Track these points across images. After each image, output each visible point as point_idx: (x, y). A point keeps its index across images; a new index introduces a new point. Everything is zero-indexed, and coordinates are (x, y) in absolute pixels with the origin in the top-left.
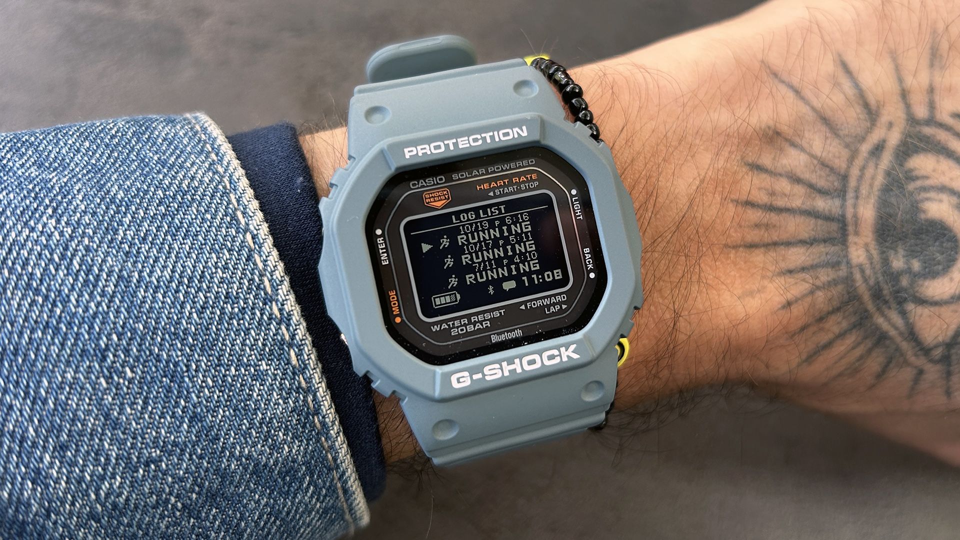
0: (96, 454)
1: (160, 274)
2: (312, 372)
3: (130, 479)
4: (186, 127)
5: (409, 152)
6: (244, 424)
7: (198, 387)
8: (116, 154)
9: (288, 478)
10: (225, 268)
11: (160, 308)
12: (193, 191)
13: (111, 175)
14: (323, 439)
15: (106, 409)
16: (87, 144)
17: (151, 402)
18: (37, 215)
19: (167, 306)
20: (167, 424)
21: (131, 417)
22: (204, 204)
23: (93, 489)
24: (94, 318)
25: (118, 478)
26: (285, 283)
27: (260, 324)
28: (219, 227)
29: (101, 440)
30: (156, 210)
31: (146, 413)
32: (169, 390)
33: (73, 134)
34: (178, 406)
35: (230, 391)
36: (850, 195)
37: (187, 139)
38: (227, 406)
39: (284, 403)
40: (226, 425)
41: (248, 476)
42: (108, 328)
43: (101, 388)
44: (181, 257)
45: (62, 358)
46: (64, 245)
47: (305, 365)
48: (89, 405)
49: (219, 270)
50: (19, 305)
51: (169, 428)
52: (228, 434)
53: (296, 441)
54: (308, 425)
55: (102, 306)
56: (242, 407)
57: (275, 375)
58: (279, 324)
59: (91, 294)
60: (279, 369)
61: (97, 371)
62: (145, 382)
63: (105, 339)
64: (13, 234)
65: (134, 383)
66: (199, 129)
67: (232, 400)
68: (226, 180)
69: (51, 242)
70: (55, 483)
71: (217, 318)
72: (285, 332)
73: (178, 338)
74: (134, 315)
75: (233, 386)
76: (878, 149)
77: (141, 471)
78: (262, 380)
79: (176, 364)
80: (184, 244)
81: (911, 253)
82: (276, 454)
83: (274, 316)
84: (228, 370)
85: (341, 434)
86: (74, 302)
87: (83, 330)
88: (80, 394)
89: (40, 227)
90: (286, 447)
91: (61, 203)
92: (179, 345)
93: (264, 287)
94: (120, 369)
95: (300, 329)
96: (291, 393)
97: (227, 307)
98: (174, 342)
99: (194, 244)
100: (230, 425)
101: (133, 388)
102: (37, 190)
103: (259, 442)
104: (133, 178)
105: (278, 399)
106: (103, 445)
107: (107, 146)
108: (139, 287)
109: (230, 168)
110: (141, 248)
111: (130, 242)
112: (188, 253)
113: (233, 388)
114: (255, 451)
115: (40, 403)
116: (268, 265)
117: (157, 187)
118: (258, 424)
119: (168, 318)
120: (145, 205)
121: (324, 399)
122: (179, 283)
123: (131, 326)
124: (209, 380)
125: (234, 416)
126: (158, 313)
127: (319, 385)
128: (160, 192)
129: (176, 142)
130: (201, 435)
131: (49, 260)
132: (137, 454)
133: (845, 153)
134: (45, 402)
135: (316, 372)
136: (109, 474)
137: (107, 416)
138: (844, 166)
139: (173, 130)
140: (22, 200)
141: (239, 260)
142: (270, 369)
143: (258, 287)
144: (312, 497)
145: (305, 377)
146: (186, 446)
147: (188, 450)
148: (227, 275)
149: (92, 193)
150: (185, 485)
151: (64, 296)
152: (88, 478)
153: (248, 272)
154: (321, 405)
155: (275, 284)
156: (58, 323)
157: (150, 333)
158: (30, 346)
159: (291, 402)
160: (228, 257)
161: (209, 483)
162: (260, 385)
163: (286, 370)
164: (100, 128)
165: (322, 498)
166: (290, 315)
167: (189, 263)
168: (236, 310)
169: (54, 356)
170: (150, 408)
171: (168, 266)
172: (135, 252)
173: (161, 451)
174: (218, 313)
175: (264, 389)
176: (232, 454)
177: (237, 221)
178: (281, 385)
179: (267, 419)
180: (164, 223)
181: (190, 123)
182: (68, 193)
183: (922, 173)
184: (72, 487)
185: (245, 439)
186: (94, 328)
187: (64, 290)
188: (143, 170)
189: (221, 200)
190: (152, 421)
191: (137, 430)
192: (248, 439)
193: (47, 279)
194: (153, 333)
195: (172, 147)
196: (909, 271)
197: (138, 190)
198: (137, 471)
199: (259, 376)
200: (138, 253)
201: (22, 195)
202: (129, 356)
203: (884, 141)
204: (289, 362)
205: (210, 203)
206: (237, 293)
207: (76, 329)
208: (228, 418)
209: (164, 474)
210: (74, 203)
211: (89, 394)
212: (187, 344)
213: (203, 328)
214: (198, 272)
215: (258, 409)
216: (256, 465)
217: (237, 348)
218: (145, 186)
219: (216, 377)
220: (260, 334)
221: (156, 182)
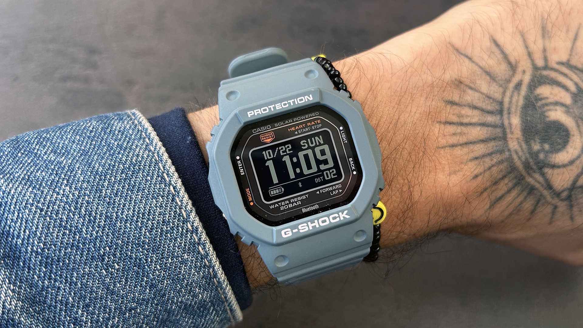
0: (104, 308)
1: (127, 213)
2: (211, 257)
3: (122, 318)
4: (130, 122)
5: (250, 114)
6: (178, 286)
7: (153, 270)
8: (94, 143)
9: (202, 309)
10: (161, 206)
11: (129, 231)
12: (139, 164)
13: (93, 156)
14: (219, 289)
15: (107, 285)
16: (78, 137)
17: (129, 280)
18: (59, 185)
19: (133, 230)
20: (138, 290)
21: (120, 288)
22: (146, 171)
23: (105, 325)
24: (96, 239)
25: (117, 319)
26: (193, 211)
27: (182, 235)
29: (106, 301)
30: (121, 177)
31: (127, 285)
32: (138, 273)
33: (70, 131)
34: (143, 281)
35: (169, 271)
36: (505, 112)
37: (131, 130)
38: (168, 279)
39: (198, 274)
40: (169, 288)
41: (181, 311)
42: (104, 244)
43: (103, 275)
44: (137, 203)
45: (83, 262)
46: (76, 201)
47: (207, 253)
48: (98, 284)
49: (158, 208)
50: (57, 236)
51: (139, 292)
52: (170, 292)
53: (205, 292)
54: (211, 283)
55: (99, 233)
56: (176, 278)
57: (192, 261)
58: (192, 233)
59: (93, 227)
60: (194, 257)
61: (101, 266)
62: (125, 270)
63: (102, 250)
64: (49, 197)
65: (120, 271)
66: (137, 123)
67: (171, 275)
68: (156, 155)
69: (69, 200)
70: (85, 324)
71: (159, 234)
72: (196, 237)
73: (140, 246)
74: (116, 236)
75: (171, 268)
76: (518, 86)
78: (185, 264)
79: (140, 260)
80: (138, 195)
81: (543, 140)
82: (195, 299)
83: (189, 230)
84: (167, 260)
85: (228, 285)
86: (85, 232)
88: (93, 279)
89: (62, 192)
91: (70, 176)
92: (141, 250)
93: (183, 214)
94: (112, 264)
95: (203, 235)
96: (201, 268)
97: (164, 228)
98: (138, 248)
99: (143, 195)
100: (171, 288)
101: (120, 274)
102: (57, 169)
103: (186, 294)
104: (105, 158)
105: (194, 273)
106: (107, 303)
107: (89, 137)
108: (117, 221)
109: (157, 147)
110: (115, 199)
111: (109, 197)
112: (141, 200)
113: (171, 269)
114: (184, 299)
115: (73, 285)
117: (119, 163)
118: (185, 286)
119: (134, 236)
120: (115, 174)
121: (218, 270)
122: (137, 217)
123: (115, 242)
124: (158, 266)
125: (172, 283)
126: (128, 234)
127: (215, 263)
128: (121, 165)
129: (125, 133)
130: (156, 294)
131: (69, 210)
132: (124, 306)
133: (501, 90)
134: (76, 284)
135: (213, 257)
136: (112, 317)
137: (108, 289)
138: (501, 97)
139: (123, 125)
140: (50, 176)
141: (168, 201)
142: (189, 257)
143: (179, 215)
144: (215, 315)
145: (208, 259)
146: (149, 300)
147: (150, 302)
148: (162, 210)
149: (85, 169)
150: (150, 318)
151: (79, 229)
152: (102, 320)
153: (173, 208)
154: (217, 273)
155: (188, 213)
156: (78, 243)
157: (125, 245)
158: (65, 257)
159: (201, 273)
160: (162, 200)
162: (185, 266)
163: (198, 257)
164: (83, 127)
165: (219, 315)
166: (197, 228)
167: (141, 205)
168: (169, 228)
169: (78, 260)
170: (129, 283)
171: (131, 208)
172: (112, 202)
173: (136, 304)
174: (160, 231)
175: (187, 268)
176: (173, 302)
177: (165, 179)
178: (195, 265)
179: (190, 283)
180: (126, 184)
181: (131, 119)
183: (545, 96)
184: (94, 325)
185: (179, 294)
186: (96, 244)
187: (79, 226)
188: (110, 152)
189: (154, 168)
190: (130, 289)
191: (124, 294)
192: (181, 294)
193: (70, 221)
194: (127, 245)
195: (124, 136)
196: (543, 150)
197: (109, 165)
198: (126, 314)
199: (184, 262)
200: (114, 202)
201: (49, 173)
202: (116, 257)
203: (521, 81)
204: (199, 252)
205: (149, 170)
206: (169, 220)
207: (87, 246)
208: (170, 285)
209: (139, 314)
211: (98, 279)
212: (145, 249)
213: (153, 240)
214: (147, 210)
215: (185, 278)
216: (186, 305)
217: (171, 248)
218: (112, 162)
219: (162, 264)
220: (182, 240)
221: (118, 159)
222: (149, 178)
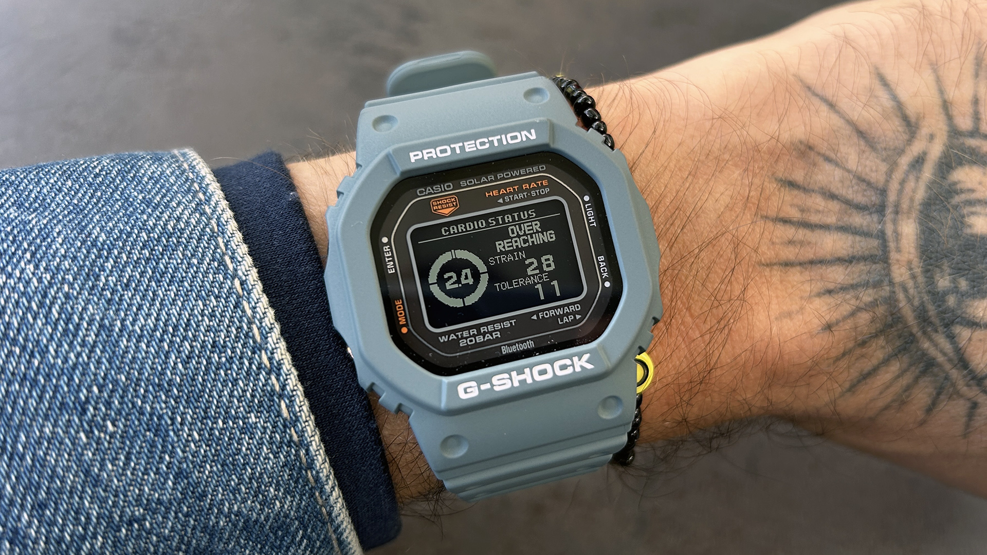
0: (76, 513)
1: (144, 323)
2: (304, 425)
3: (112, 539)
4: (174, 166)
6: (232, 479)
7: (184, 441)
8: (99, 194)
9: (280, 533)
10: (212, 316)
11: (143, 358)
12: (179, 233)
13: (93, 216)
14: (317, 494)
15: (85, 465)
16: (69, 183)
17: (133, 457)
18: (15, 260)
19: (151, 356)
20: (151, 481)
21: (113, 474)
22: (190, 248)
23: (74, 549)
24: (74, 370)
25: (100, 538)
26: (275, 330)
27: (248, 373)
28: (206, 273)
29: (81, 498)
30: (140, 254)
31: (128, 469)
32: (153, 445)
33: (55, 172)
34: (162, 462)
35: (217, 445)
36: (889, 211)
37: (173, 178)
38: (214, 461)
39: (275, 457)
40: (214, 482)
41: (238, 532)
42: (89, 380)
43: (81, 443)
44: (166, 305)
45: (41, 413)
46: (42, 292)
47: (297, 417)
48: (68, 461)
49: (205, 318)
51: (153, 485)
52: (215, 491)
53: (289, 497)
54: (301, 480)
55: (82, 357)
56: (230, 462)
57: (265, 428)
58: (269, 373)
59: (71, 344)
60: (269, 421)
61: (77, 425)
62: (127, 437)
63: (85, 391)
65: (116, 438)
66: (187, 168)
67: (219, 455)
68: (214, 222)
69: (29, 289)
70: (33, 543)
71: (203, 368)
72: (275, 382)
73: (162, 390)
74: (116, 366)
75: (221, 439)
76: (918, 162)
77: (124, 531)
78: (251, 433)
79: (160, 417)
80: (169, 290)
81: (958, 271)
82: (266, 509)
83: (263, 366)
84: (215, 423)
85: (336, 489)
86: (53, 353)
87: (62, 382)
88: (59, 450)
89: (17, 273)
90: (277, 503)
91: (40, 246)
92: (163, 397)
93: (253, 335)
94: (101, 423)
95: (290, 379)
96: (282, 446)
97: (214, 357)
98: (158, 394)
99: (180, 290)
100: (218, 481)
101: (115, 443)
102: (15, 232)
103: (249, 498)
104: (116, 219)
105: (268, 454)
106: (83, 503)
107: (90, 185)
108: (121, 336)
109: (218, 209)
110: (124, 295)
111: (112, 289)
112: (173, 301)
113: (221, 442)
114: (245, 507)
115: (17, 459)
116: (257, 312)
117: (141, 229)
118: (247, 480)
119: (152, 369)
120: (129, 248)
121: (317, 453)
122: (163, 331)
123: (113, 378)
124: (195, 434)
125: (223, 471)
126: (141, 363)
127: (312, 439)
128: (144, 234)
129: (162, 181)
130: (187, 493)
131: (27, 309)
132: (119, 513)
133: (884, 167)
134: (22, 458)
135: (309, 425)
136: (90, 533)
137: (87, 473)
138: (883, 180)
139: (159, 169)
141: (226, 307)
142: (260, 421)
143: (247, 336)
144: (305, 550)
145: (297, 429)
146: (171, 503)
147: (173, 508)
148: (214, 323)
149: (72, 235)
150: (171, 544)
151: (43, 346)
152: (68, 538)
153: (236, 320)
154: (314, 460)
155: (264, 332)
156: (36, 375)
157: (133, 385)
158: (7, 401)
159: (282, 456)
160: (215, 304)
161: (197, 541)
162: (249, 438)
163: (277, 422)
164: (84, 166)
165: (316, 550)
166: (281, 364)
167: (174, 310)
168: (224, 359)
169: (32, 409)
170: (132, 464)
171: (152, 314)
172: (117, 299)
173: (144, 510)
174: (205, 362)
175: (253, 443)
176: (220, 511)
177: (225, 266)
178: (271, 438)
179: (257, 474)
180: (148, 268)
181: (177, 161)
182: (48, 236)
183: (967, 185)
184: (52, 548)
185: (234, 495)
186: (73, 379)
187: (42, 340)
188: (126, 210)
189: (208, 244)
190: (135, 477)
191: (119, 487)
192: (237, 496)
193: (25, 329)
194: (136, 385)
195: (158, 187)
196: (956, 290)
197: (121, 232)
198: (120, 530)
199: (248, 429)
200: (121, 300)
202: (111, 408)
203: (925, 153)
204: (279, 414)
205: (197, 247)
206: (225, 342)
207: (54, 381)
208: (216, 474)
209: (148, 533)
210: (54, 247)
211: (68, 450)
212: (172, 396)
213: (189, 379)
214: (183, 320)
215: (248, 464)
216: (247, 521)
217: (225, 400)
218: (128, 227)
219: (203, 430)
220: (249, 384)
221: (140, 223)
222: (195, 261)
